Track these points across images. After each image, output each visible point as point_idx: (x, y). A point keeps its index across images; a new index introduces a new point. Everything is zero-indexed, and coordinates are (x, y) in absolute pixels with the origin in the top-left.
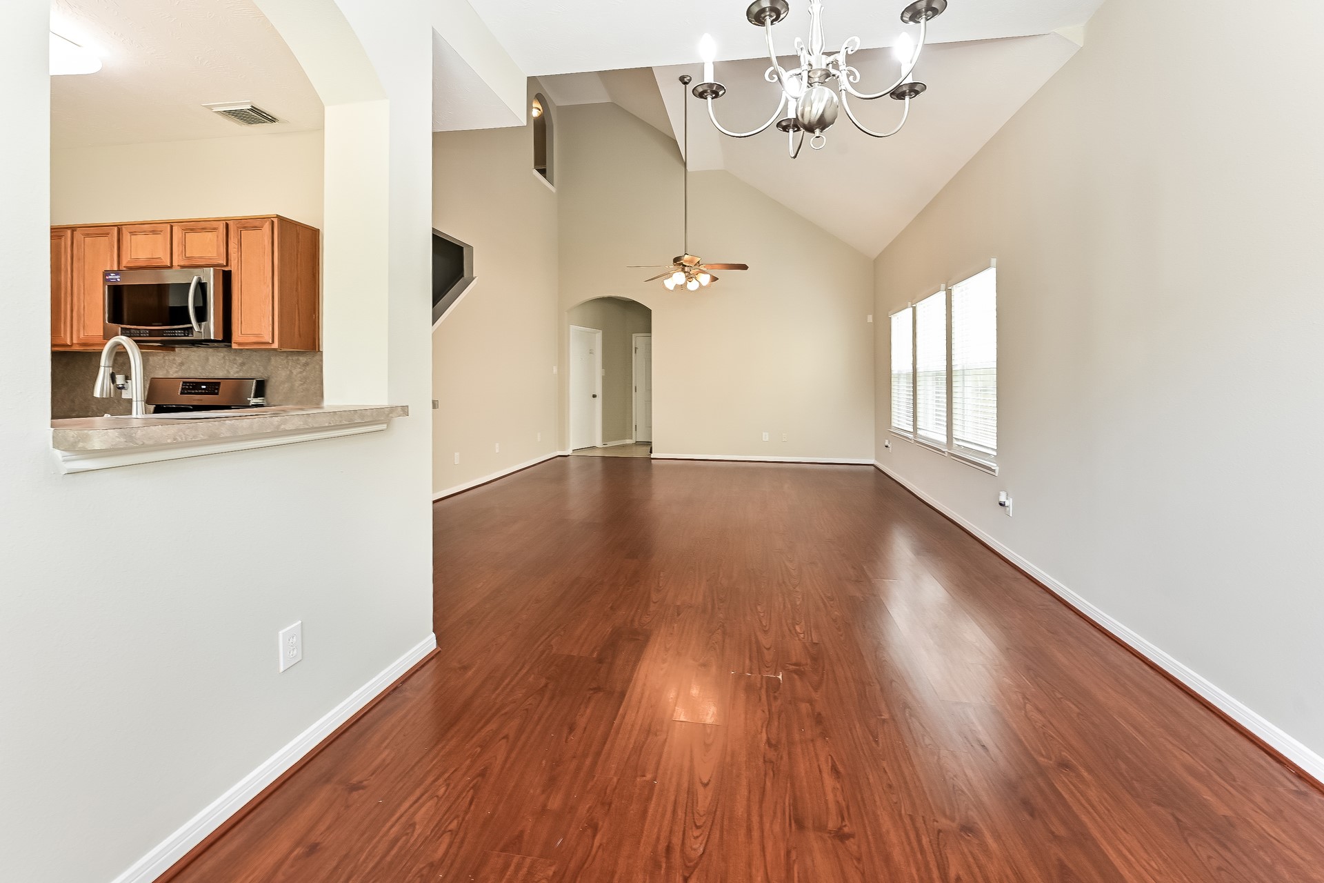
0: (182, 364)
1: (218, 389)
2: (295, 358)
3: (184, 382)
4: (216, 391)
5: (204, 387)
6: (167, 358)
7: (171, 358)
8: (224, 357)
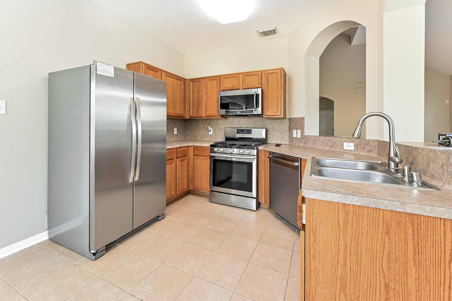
0: (230, 123)
1: (251, 132)
2: (275, 121)
3: (237, 129)
4: (250, 133)
5: (245, 131)
6: (225, 121)
7: (226, 121)
8: (246, 120)
